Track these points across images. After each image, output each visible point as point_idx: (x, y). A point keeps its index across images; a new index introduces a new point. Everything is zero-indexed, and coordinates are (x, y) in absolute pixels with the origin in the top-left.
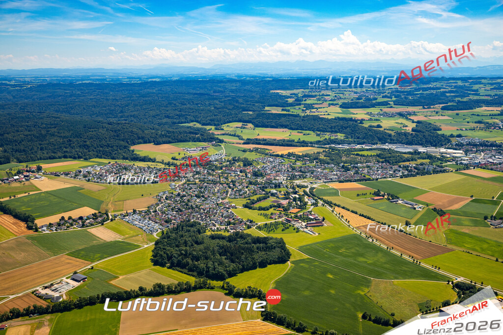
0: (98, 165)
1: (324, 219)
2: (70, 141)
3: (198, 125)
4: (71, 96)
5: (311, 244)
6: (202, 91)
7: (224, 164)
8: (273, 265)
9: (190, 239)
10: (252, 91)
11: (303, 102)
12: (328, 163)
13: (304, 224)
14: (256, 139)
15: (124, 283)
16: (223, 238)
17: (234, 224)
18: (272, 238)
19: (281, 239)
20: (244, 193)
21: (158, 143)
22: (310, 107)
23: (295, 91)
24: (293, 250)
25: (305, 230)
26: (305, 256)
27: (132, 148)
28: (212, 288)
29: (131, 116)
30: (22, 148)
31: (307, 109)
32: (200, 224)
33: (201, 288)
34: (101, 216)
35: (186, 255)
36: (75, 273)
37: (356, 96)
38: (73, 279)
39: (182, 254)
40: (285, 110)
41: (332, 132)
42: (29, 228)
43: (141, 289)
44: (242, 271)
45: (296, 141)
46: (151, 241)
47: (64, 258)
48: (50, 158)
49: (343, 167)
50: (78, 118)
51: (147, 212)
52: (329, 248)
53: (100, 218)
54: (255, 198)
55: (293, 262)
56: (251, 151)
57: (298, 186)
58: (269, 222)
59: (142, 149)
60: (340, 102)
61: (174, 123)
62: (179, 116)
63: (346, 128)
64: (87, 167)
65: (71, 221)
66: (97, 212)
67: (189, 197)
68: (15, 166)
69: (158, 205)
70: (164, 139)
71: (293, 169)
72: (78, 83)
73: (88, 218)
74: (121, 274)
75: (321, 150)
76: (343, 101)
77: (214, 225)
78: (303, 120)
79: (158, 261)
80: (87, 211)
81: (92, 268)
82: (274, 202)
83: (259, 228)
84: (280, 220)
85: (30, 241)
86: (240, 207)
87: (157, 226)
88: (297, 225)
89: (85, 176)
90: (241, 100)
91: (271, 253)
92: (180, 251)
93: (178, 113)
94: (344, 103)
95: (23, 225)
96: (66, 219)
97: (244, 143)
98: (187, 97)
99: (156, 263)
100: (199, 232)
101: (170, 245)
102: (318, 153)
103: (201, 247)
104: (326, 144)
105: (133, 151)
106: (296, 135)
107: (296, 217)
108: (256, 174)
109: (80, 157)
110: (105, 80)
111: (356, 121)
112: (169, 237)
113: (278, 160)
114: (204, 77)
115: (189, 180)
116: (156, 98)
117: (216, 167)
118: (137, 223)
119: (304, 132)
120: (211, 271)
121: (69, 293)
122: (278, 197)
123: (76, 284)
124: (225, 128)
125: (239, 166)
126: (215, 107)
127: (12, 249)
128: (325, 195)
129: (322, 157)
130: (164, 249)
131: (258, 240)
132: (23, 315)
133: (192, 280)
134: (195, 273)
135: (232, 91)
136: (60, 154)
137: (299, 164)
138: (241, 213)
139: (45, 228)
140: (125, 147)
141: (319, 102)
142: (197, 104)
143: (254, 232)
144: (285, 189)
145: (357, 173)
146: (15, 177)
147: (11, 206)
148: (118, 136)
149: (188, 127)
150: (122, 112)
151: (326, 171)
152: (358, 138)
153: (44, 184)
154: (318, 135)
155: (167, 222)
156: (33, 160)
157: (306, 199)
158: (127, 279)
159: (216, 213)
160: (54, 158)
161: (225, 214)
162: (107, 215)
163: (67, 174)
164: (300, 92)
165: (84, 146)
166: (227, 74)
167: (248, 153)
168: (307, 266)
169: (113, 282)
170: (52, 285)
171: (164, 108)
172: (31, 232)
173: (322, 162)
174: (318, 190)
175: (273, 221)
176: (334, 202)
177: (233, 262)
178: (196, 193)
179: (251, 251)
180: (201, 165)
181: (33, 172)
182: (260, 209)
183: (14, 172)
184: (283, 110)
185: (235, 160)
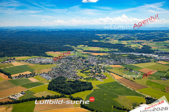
0: (34, 58)
1: (106, 77)
2: (26, 50)
3: (69, 46)
4: (28, 36)
5: (101, 84)
6: (72, 34)
7: (76, 58)
8: (87, 91)
9: (61, 82)
10: (89, 35)
11: (106, 38)
12: (111, 59)
13: (99, 78)
14: (88, 50)
15: (38, 95)
16: (72, 82)
17: (76, 77)
18: (88, 82)
19: (91, 82)
20: (81, 68)
21: (55, 51)
22: (108, 40)
23: (104, 35)
24: (94, 86)
25: (100, 80)
26: (98, 88)
27: (46, 53)
28: (66, 97)
29: (47, 42)
30: (9, 52)
31: (107, 41)
32: (65, 77)
33: (62, 97)
34: (33, 74)
35: (59, 87)
36: (22, 92)
37: (124, 36)
38: (21, 94)
39: (57, 86)
40: (99, 41)
41: (114, 48)
42: (9, 77)
43: (43, 97)
44: (76, 92)
45: (101, 51)
46: (48, 82)
47: (19, 87)
48: (18, 56)
49: (116, 60)
50: (29, 43)
51: (48, 73)
52: (106, 86)
53: (33, 75)
54: (84, 69)
55: (93, 90)
56: (85, 54)
57: (100, 66)
58: (88, 77)
59: (49, 53)
60: (118, 39)
61: (61, 45)
62: (63, 42)
63: (119, 47)
64: (30, 59)
65: (23, 76)
66: (32, 73)
67: (62, 69)
68: (7, 58)
69: (52, 71)
70: (57, 50)
71: (99, 60)
72: (31, 31)
73: (29, 75)
74: (37, 92)
75: (109, 54)
76: (119, 38)
77: (70, 78)
78: (104, 44)
79: (50, 88)
80: (28, 73)
81: (28, 90)
82: (91, 71)
83: (84, 79)
84: (92, 76)
85: (9, 82)
86: (79, 72)
87: (51, 78)
88: (97, 78)
89: (29, 62)
90: (84, 38)
91: (87, 87)
92: (57, 85)
93: (63, 41)
94: (119, 39)
95: (7, 76)
96: (21, 75)
97: (84, 52)
98: (66, 36)
99: (49, 89)
100: (64, 80)
101: (54, 83)
102: (108, 55)
103: (64, 84)
104: (111, 52)
105: (46, 54)
106: (102, 49)
107: (97, 76)
108: (86, 62)
109: (28, 55)
110: (40, 30)
111: (123, 45)
112: (54, 81)
113: (94, 57)
114: (74, 30)
115: (63, 63)
116: (56, 36)
117: (73, 59)
118: (44, 77)
119: (105, 48)
120: (66, 92)
121: (20, 98)
122: (92, 69)
123: (22, 95)
124: (78, 47)
125: (81, 59)
126: (75, 40)
127: (3, 84)
128: (108, 69)
129: (109, 56)
130: (52, 85)
131: (83, 83)
132: (4, 104)
133: (59, 95)
134: (61, 93)
135: (82, 34)
136: (22, 54)
137: (101, 59)
138: (79, 74)
139: (14, 78)
140: (44, 52)
141: (111, 38)
142: (69, 39)
143: (82, 80)
144: (95, 67)
145: (120, 62)
146: (6, 62)
147: (4, 71)
148: (41, 49)
149: (66, 46)
150: (44, 41)
151: (110, 61)
152: (123, 50)
153: (15, 64)
154: (109, 49)
155: (54, 76)
156: (13, 56)
157: (102, 70)
158: (39, 94)
159: (71, 74)
160: (20, 56)
161: (74, 74)
162: (35, 74)
163: (23, 61)
164: (105, 35)
165: (30, 52)
166: (82, 29)
167: (84, 55)
168: (98, 91)
169: (34, 95)
170: (14, 95)
171: (58, 40)
172: (10, 79)
173: (109, 58)
174: (106, 67)
175: (89, 77)
176: (111, 71)
177: (74, 89)
178: (65, 67)
179: (80, 86)
180: (68, 59)
181: (12, 60)
182: (86, 73)
183: (6, 60)
184: (98, 41)
185: (79, 57)
